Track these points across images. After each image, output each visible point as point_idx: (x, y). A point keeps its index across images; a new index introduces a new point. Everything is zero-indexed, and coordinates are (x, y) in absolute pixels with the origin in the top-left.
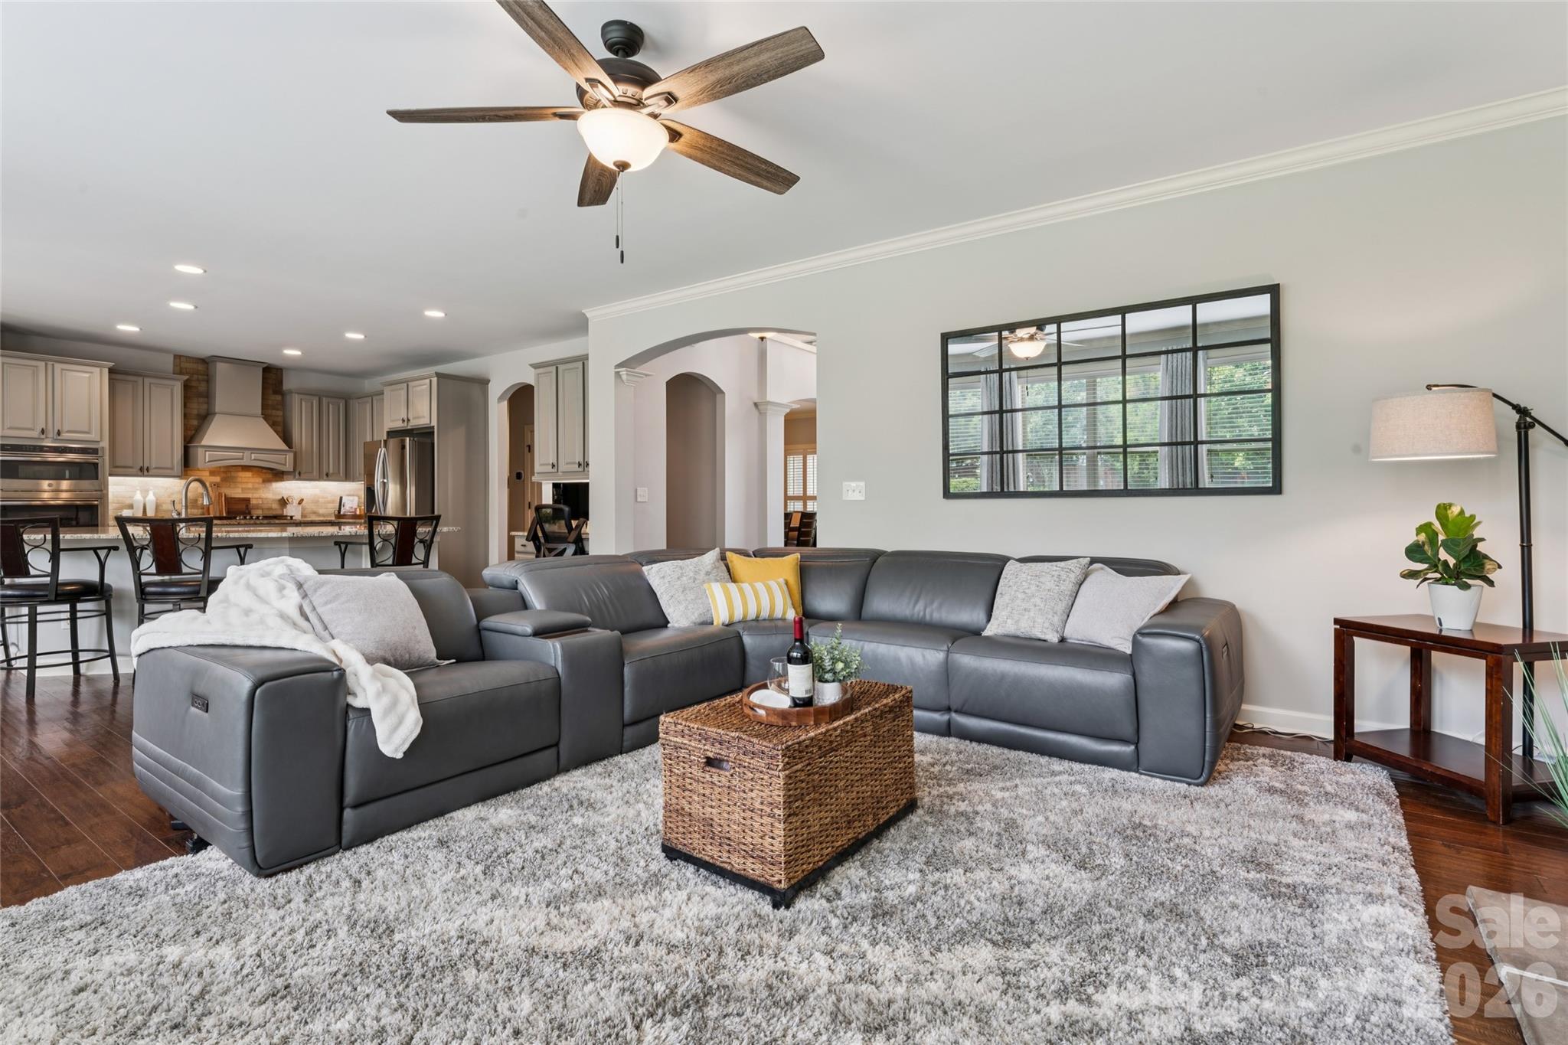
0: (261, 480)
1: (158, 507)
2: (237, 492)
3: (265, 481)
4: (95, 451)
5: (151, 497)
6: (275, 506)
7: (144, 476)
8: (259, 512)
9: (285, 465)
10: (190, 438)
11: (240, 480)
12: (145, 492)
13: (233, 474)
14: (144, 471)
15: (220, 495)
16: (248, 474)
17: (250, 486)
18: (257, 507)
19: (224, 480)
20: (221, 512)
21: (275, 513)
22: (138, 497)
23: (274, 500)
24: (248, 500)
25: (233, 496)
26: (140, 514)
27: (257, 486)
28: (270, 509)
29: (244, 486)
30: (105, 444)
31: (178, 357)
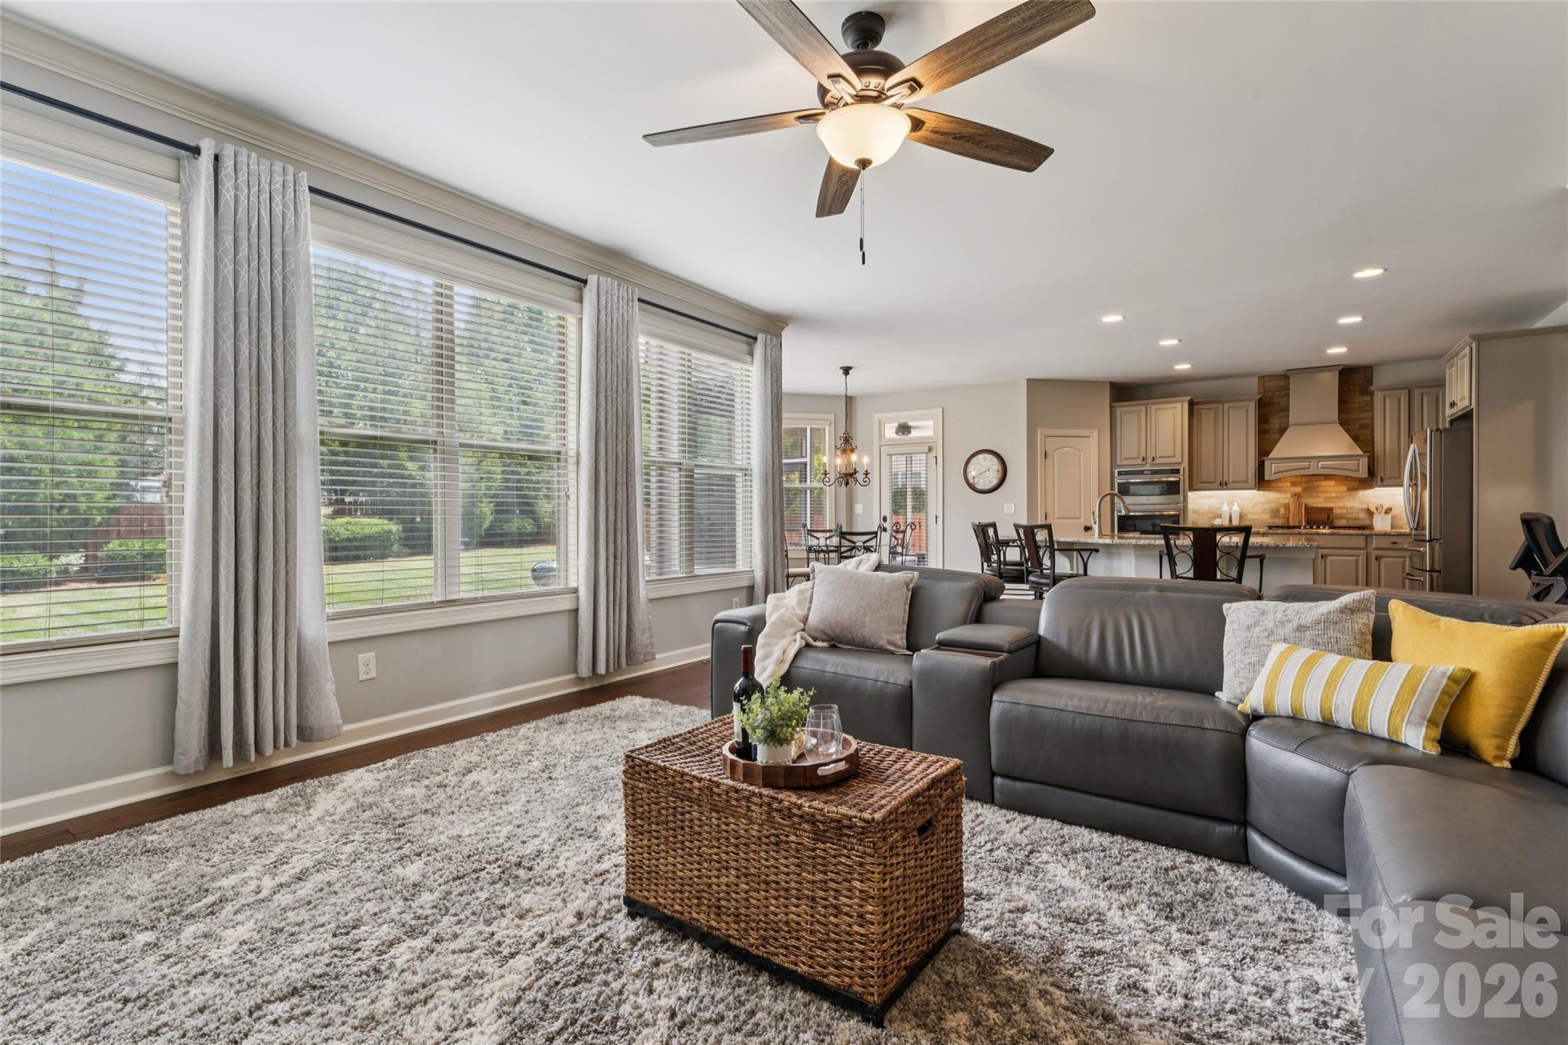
0: (1345, 488)
1: (1241, 517)
2: (1318, 502)
3: (1349, 490)
4: (1177, 471)
5: (1236, 508)
6: (1362, 515)
7: (1223, 489)
8: (1343, 522)
9: (1358, 471)
10: (1263, 452)
11: (1322, 489)
12: (1231, 503)
13: (1317, 483)
14: (1223, 485)
15: (1300, 505)
16: (1332, 483)
17: (1333, 495)
18: (1342, 517)
19: (1305, 490)
20: (1300, 521)
21: (1362, 523)
22: (1225, 508)
23: (1361, 510)
24: (1331, 509)
25: (1315, 505)
26: (1226, 523)
27: (1340, 494)
28: (1357, 519)
29: (1326, 495)
30: (1186, 464)
31: (1262, 378)
